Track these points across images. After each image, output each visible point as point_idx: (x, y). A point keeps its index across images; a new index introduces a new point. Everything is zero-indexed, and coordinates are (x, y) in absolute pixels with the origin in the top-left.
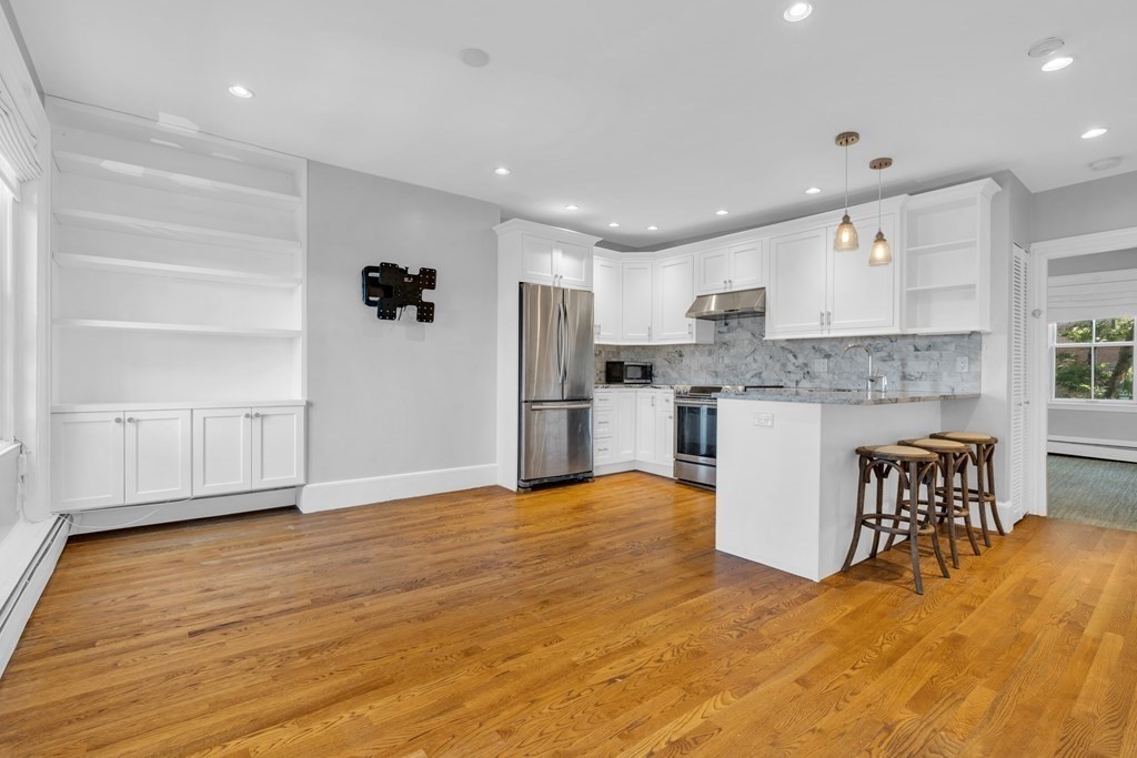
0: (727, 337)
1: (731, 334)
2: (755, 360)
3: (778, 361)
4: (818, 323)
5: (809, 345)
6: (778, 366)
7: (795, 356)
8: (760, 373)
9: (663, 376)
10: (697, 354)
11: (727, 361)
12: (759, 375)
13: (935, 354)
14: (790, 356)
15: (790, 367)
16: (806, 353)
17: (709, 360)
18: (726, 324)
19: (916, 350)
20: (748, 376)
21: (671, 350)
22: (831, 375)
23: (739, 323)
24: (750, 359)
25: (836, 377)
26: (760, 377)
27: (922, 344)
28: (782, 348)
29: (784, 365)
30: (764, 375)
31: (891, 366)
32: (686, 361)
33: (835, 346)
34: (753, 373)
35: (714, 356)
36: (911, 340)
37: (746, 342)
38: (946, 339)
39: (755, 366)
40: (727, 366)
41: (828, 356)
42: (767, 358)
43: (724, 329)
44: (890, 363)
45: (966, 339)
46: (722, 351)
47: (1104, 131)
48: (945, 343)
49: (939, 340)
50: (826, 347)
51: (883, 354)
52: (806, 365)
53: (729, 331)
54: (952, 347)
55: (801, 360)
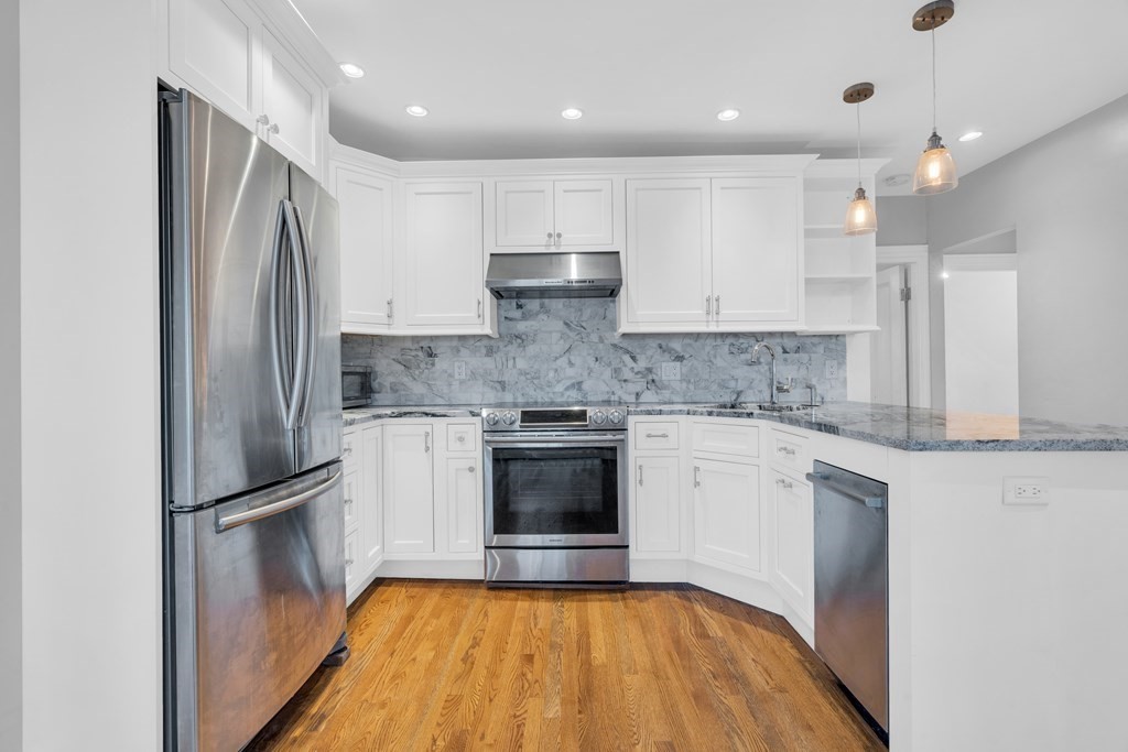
0: (521, 327)
1: (529, 323)
2: (571, 364)
3: (610, 364)
4: (702, 312)
5: (653, 343)
6: (608, 373)
7: (634, 358)
8: (580, 383)
9: (394, 390)
10: (464, 352)
11: (521, 364)
12: (578, 385)
13: (804, 357)
14: (627, 358)
15: (627, 374)
16: (649, 353)
17: (489, 363)
18: (519, 307)
19: (785, 352)
20: (559, 388)
21: (409, 344)
22: (684, 384)
23: (542, 306)
24: (563, 362)
25: (692, 387)
26: (580, 389)
27: (790, 344)
28: (615, 346)
29: (617, 371)
30: (585, 386)
31: (758, 372)
32: (441, 364)
33: (690, 345)
34: (569, 383)
35: (498, 356)
36: (779, 340)
37: (556, 336)
38: (815, 340)
39: (570, 372)
40: (523, 373)
41: (680, 358)
42: (591, 361)
43: (517, 314)
44: (756, 368)
45: (834, 340)
46: (513, 349)
47: (980, 134)
48: (814, 345)
49: (808, 341)
50: (676, 345)
51: (748, 356)
52: (649, 370)
53: (524, 318)
54: (821, 349)
55: (642, 364)
